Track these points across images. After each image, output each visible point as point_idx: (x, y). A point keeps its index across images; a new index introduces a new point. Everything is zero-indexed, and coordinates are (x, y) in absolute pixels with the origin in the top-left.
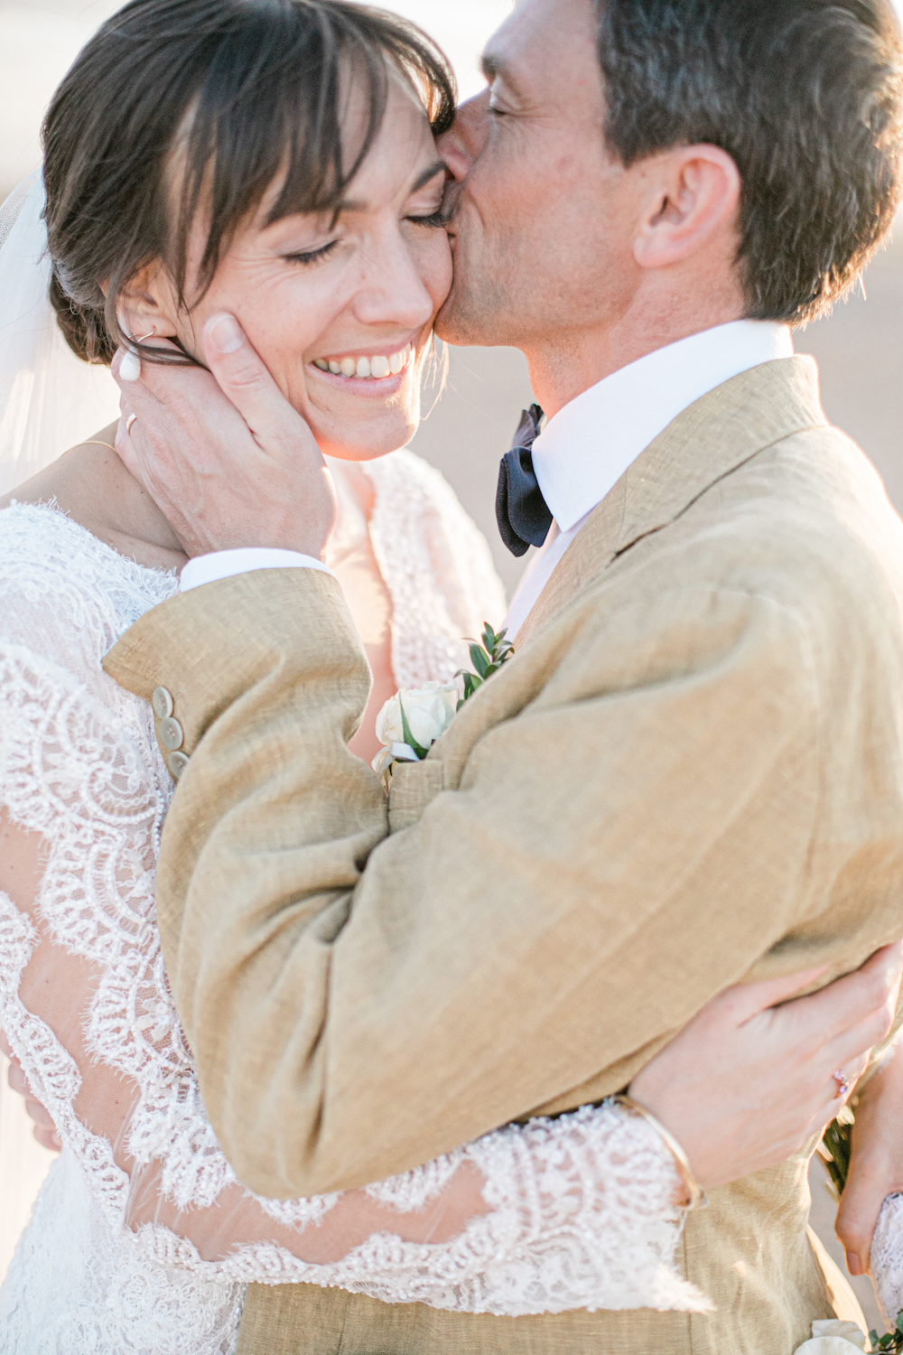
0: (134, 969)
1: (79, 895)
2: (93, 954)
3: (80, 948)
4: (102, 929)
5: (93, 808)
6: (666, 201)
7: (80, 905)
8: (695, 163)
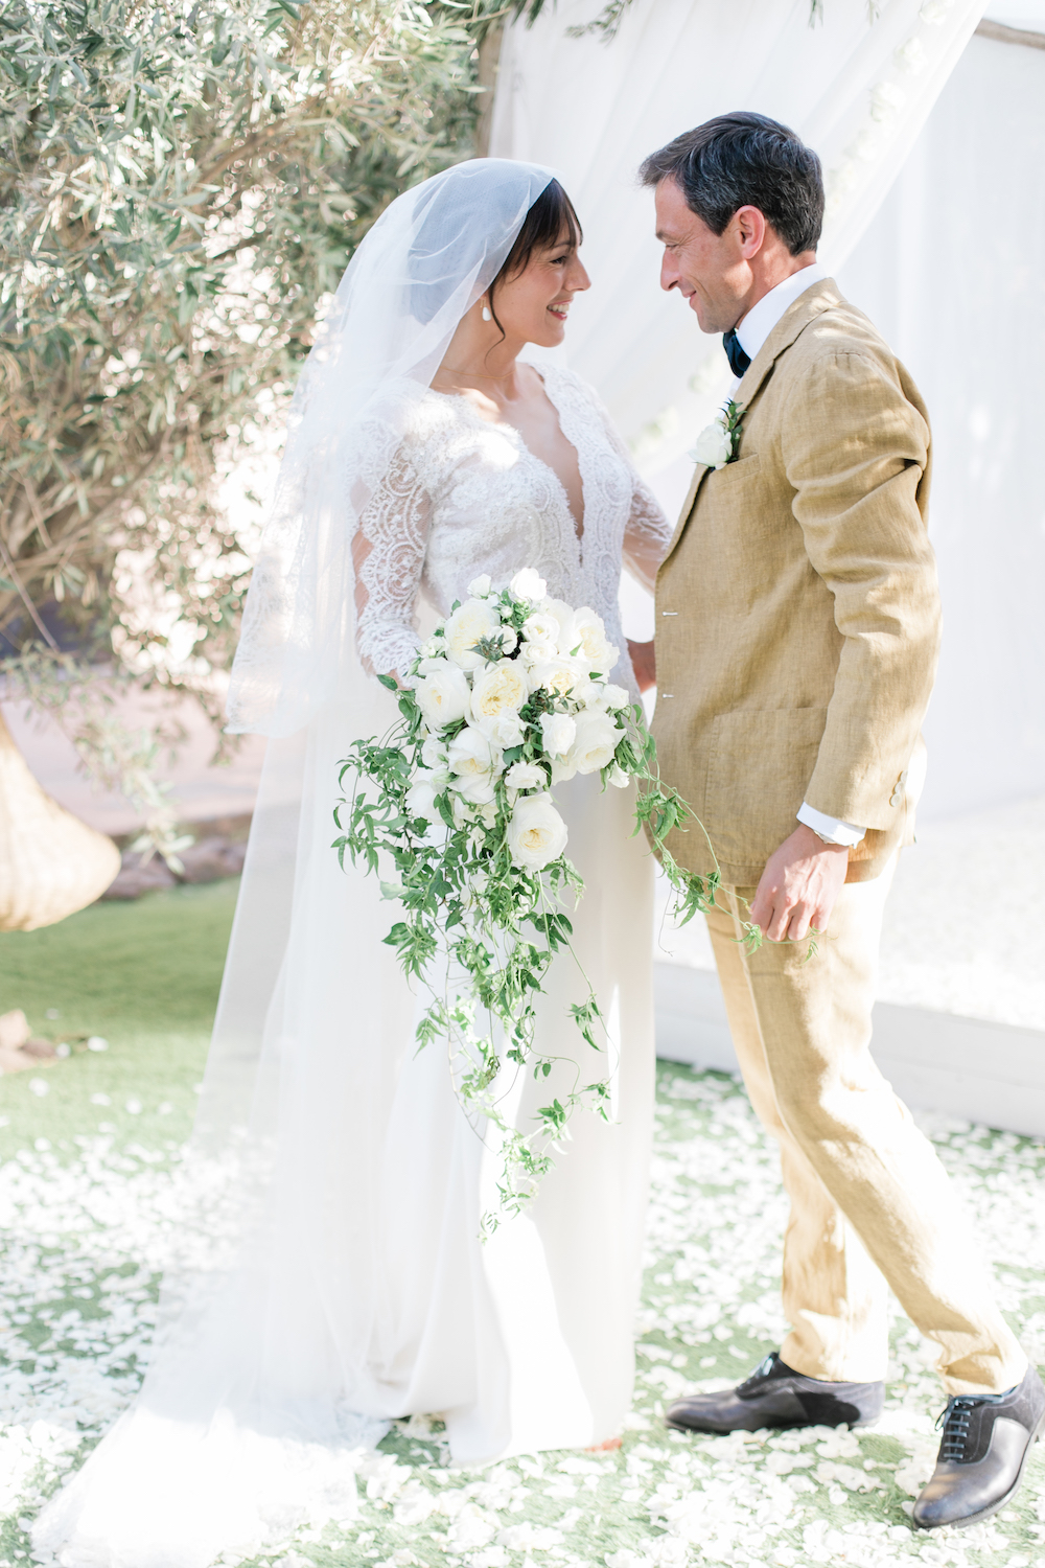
0: (382, 550)
1: (375, 517)
2: (372, 540)
3: (368, 537)
4: (378, 532)
5: (389, 486)
6: (742, 233)
7: (373, 521)
8: (742, 216)
